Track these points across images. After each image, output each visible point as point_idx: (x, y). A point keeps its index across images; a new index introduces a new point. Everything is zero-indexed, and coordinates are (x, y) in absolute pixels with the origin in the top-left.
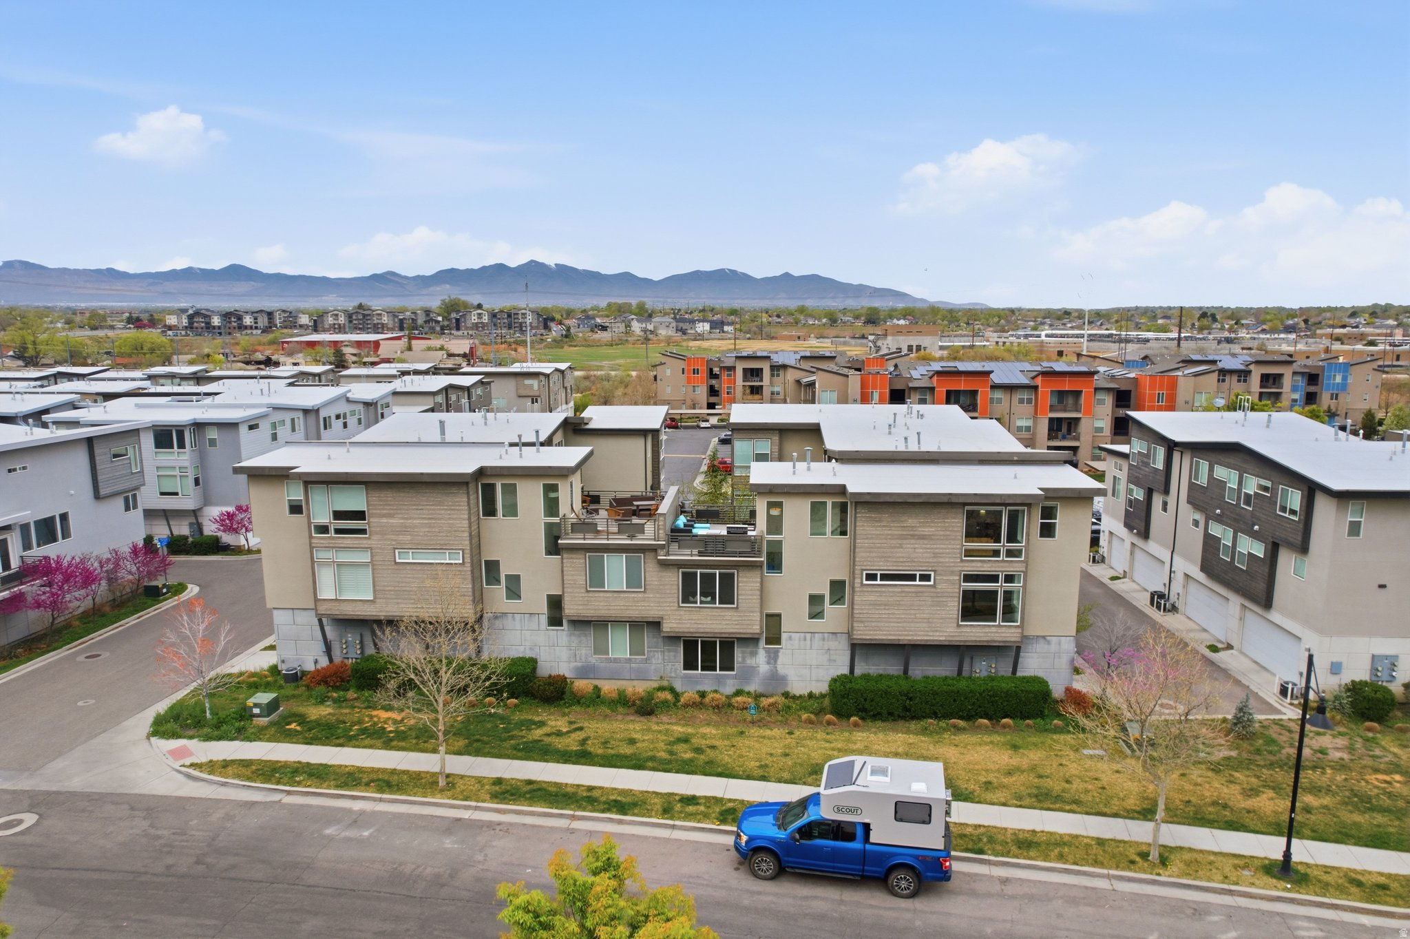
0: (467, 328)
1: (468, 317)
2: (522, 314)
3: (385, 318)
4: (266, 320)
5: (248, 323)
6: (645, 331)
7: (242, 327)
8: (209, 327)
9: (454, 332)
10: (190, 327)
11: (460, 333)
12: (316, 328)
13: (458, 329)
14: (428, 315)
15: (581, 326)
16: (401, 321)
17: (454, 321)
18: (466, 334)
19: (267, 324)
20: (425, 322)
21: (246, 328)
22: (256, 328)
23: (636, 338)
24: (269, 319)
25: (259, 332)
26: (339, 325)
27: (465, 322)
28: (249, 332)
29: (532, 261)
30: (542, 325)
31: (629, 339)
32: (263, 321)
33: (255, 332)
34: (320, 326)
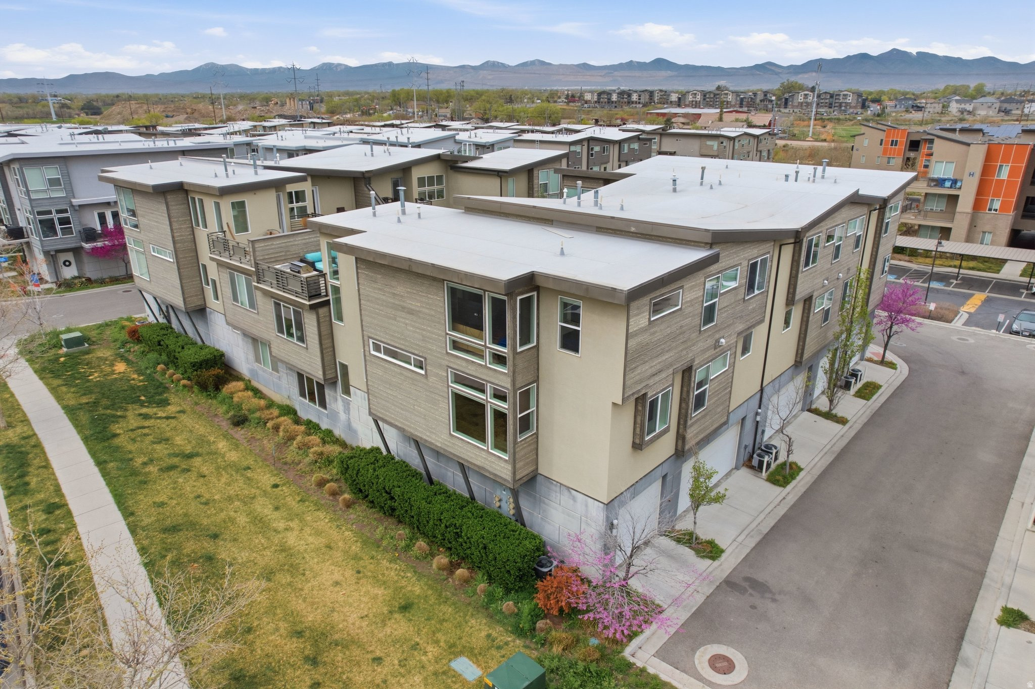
0: (793, 107)
1: (795, 97)
2: (844, 95)
3: (730, 97)
4: (648, 97)
5: (635, 100)
6: (962, 112)
7: (630, 102)
8: (610, 101)
9: (783, 110)
10: (598, 102)
11: (787, 111)
12: (679, 104)
13: (786, 107)
14: (765, 95)
15: (898, 106)
16: (742, 100)
17: (783, 100)
18: (791, 112)
19: (647, 100)
20: (761, 101)
21: (633, 103)
22: (639, 103)
23: (949, 118)
24: (651, 96)
25: (641, 106)
26: (696, 102)
27: (792, 101)
28: (634, 105)
29: (894, 50)
30: (860, 105)
31: (943, 119)
32: (645, 98)
33: (638, 106)
34: (682, 102)
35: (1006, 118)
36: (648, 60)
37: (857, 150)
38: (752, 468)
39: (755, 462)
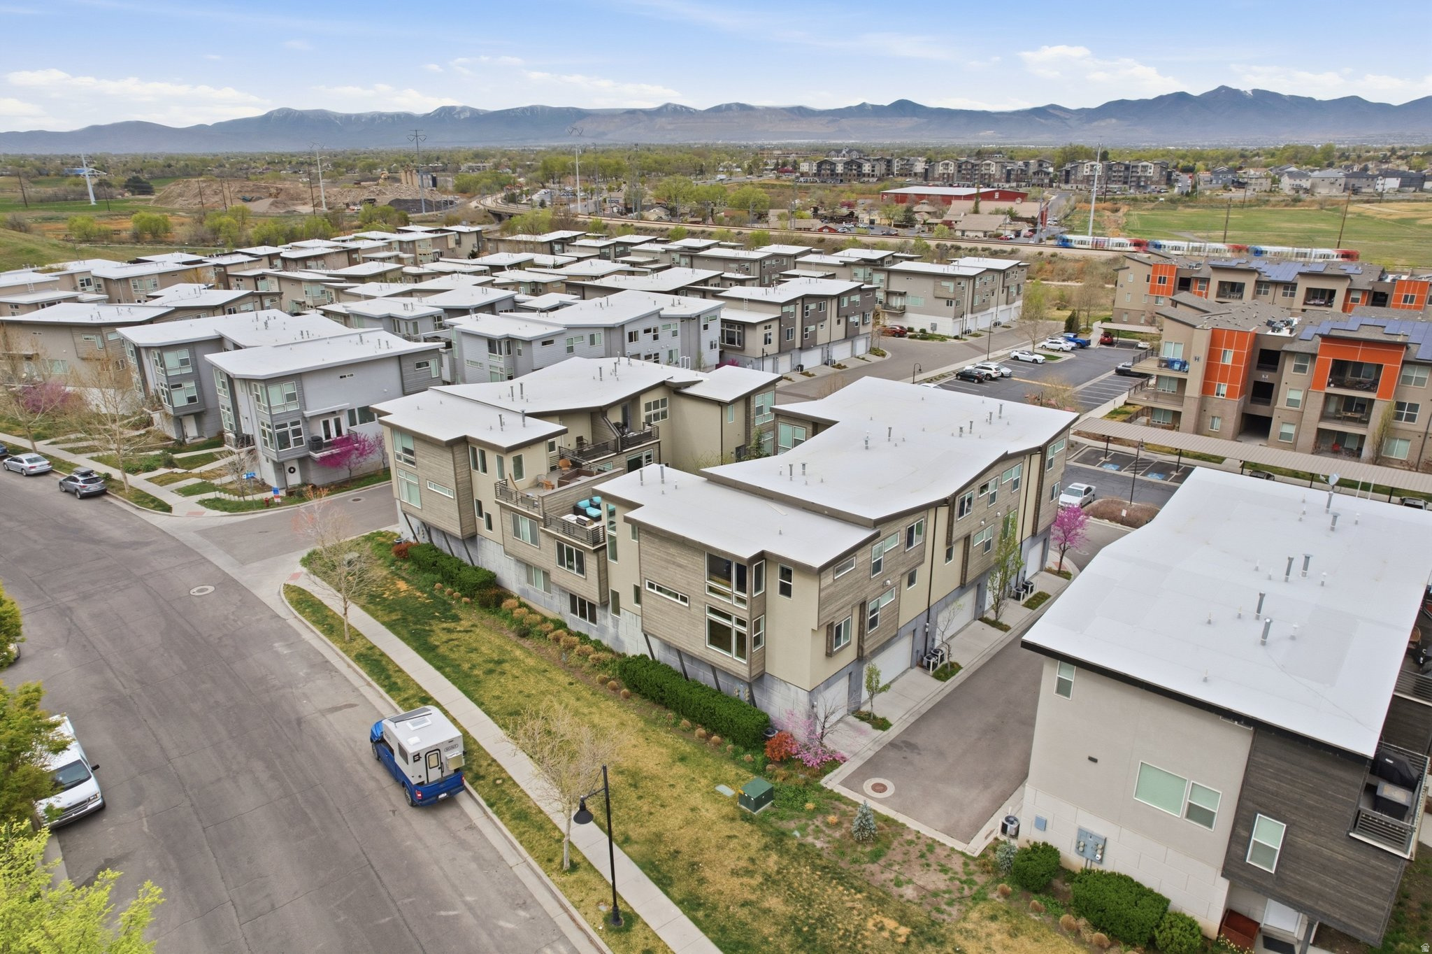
0: (1076, 182)
1: (1079, 169)
2: (1143, 166)
3: (993, 169)
4: (884, 167)
5: (867, 172)
6: (1297, 189)
7: (860, 175)
8: (833, 173)
9: (1063, 186)
10: (818, 174)
11: (1068, 187)
12: (926, 177)
13: (1067, 182)
14: (1041, 165)
15: (1214, 182)
16: (1009, 172)
17: (1064, 173)
18: (1074, 188)
19: (883, 171)
20: (1034, 173)
21: (864, 175)
22: (873, 176)
23: (1281, 198)
24: (888, 166)
25: (875, 180)
26: (948, 174)
27: (1076, 174)
28: (866, 179)
29: (1223, 87)
30: (1164, 179)
31: (1271, 199)
32: (881, 168)
33: (871, 180)
34: (930, 174)
35: (1354, 198)
36: (886, 102)
37: (1121, 286)
38: (922, 667)
39: (925, 663)
